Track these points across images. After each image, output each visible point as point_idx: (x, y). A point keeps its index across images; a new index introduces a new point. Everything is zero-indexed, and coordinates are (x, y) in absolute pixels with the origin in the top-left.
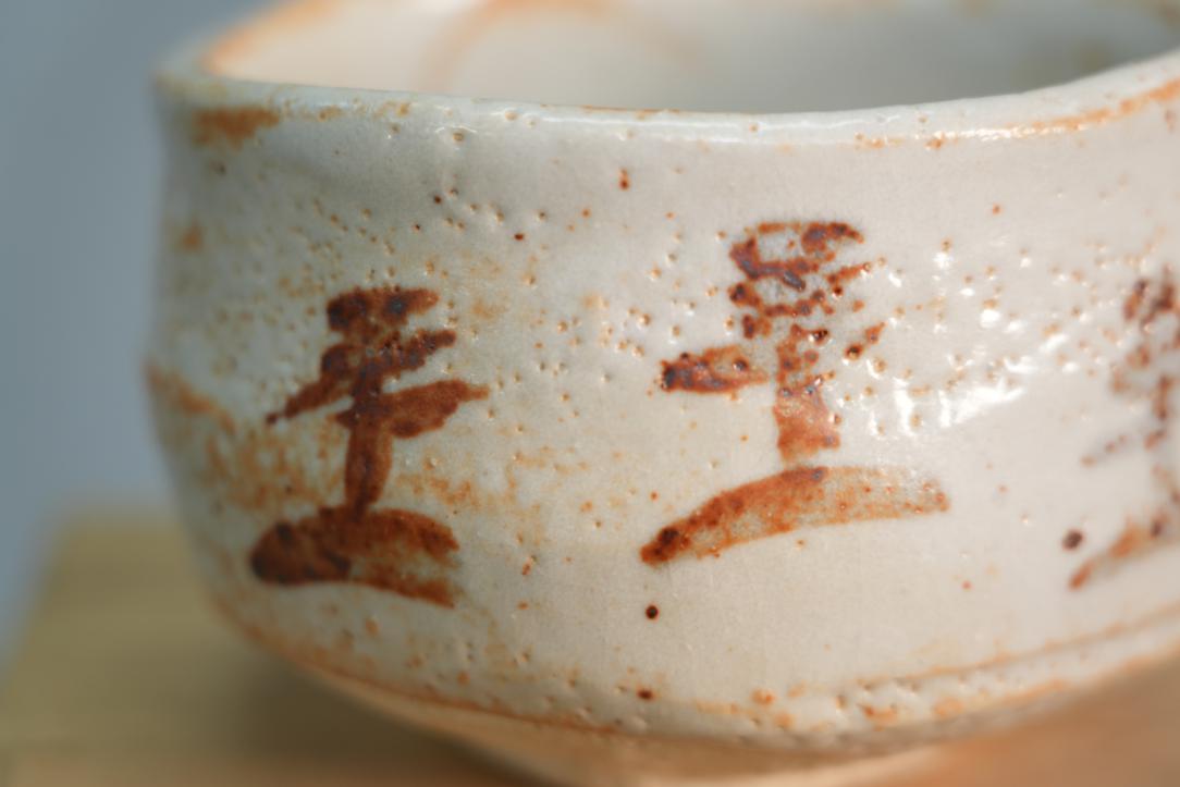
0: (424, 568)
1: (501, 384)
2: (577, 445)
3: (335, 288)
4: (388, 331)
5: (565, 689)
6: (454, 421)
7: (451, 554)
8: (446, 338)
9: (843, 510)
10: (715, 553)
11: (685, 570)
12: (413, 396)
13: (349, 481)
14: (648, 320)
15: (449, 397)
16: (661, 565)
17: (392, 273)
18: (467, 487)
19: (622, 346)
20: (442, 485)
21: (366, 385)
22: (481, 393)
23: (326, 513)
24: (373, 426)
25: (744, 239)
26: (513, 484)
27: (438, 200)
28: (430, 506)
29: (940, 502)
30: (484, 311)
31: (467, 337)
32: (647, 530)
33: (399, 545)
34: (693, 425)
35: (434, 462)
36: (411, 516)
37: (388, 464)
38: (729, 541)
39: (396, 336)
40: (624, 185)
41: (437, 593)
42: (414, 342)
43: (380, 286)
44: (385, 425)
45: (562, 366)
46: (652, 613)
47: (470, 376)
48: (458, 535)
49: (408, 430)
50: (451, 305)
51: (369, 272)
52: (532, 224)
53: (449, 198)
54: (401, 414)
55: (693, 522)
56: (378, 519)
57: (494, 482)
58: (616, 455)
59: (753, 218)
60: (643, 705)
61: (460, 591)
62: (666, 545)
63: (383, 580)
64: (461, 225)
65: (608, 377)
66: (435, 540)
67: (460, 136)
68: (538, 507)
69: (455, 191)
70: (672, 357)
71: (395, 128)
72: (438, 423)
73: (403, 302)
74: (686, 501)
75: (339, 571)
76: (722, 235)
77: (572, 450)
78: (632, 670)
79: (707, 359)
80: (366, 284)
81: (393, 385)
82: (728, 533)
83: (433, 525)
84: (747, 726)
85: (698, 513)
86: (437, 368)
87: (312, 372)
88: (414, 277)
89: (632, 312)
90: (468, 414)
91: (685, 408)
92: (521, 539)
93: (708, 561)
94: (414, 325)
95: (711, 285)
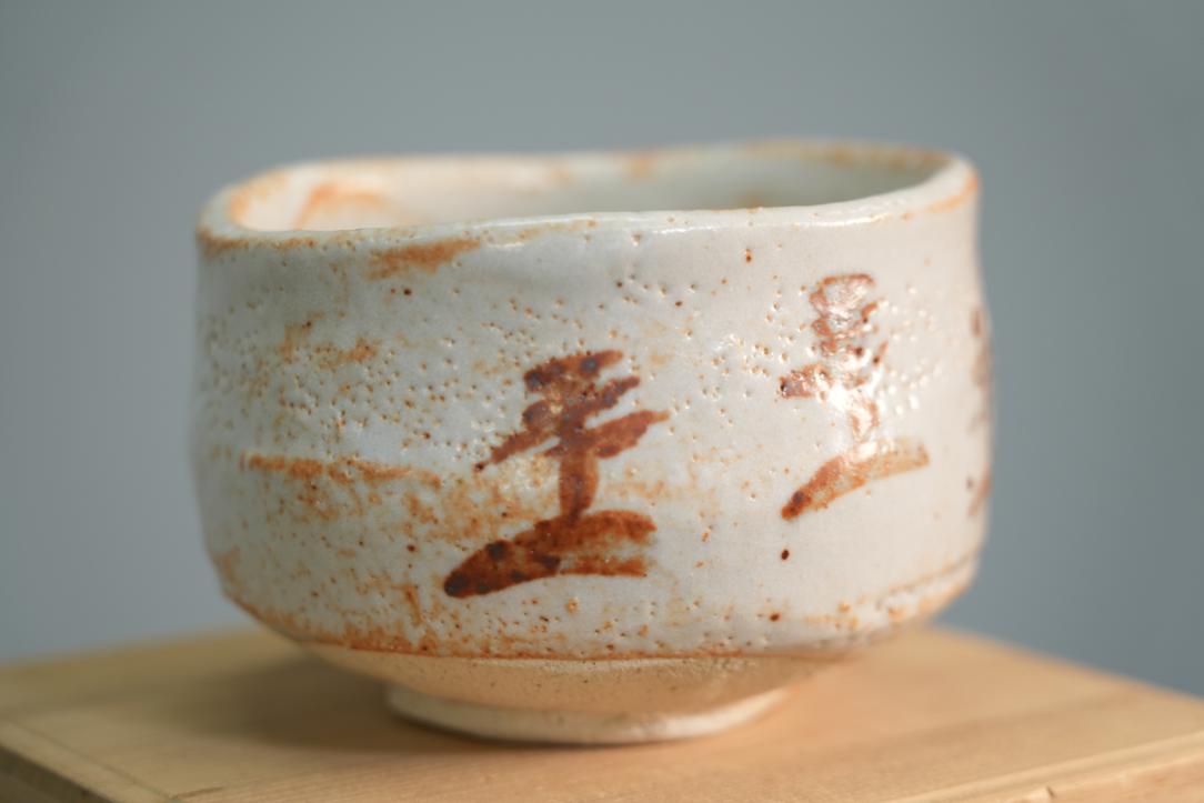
0: (626, 550)
1: (677, 409)
2: (734, 443)
3: (529, 363)
4: (584, 385)
5: (722, 624)
6: (644, 440)
7: (651, 535)
8: (633, 382)
9: (887, 468)
10: (825, 505)
11: (809, 519)
12: (611, 428)
13: (563, 497)
14: (766, 351)
15: (639, 424)
16: (794, 519)
17: (582, 343)
18: (661, 485)
19: (754, 370)
20: (641, 487)
21: (570, 427)
22: (664, 417)
23: (543, 526)
24: (580, 454)
25: (817, 289)
26: (694, 477)
27: (620, 285)
28: (633, 503)
29: (922, 459)
30: (657, 359)
31: (648, 379)
32: (784, 496)
33: (608, 537)
34: (804, 419)
35: (634, 471)
36: (619, 514)
37: (595, 480)
38: (833, 496)
39: (592, 387)
40: (749, 259)
41: (633, 568)
42: (607, 389)
43: (574, 354)
44: (590, 452)
45: (718, 389)
46: (785, 555)
47: (651, 405)
48: (656, 521)
49: (610, 451)
50: (633, 358)
51: (553, 347)
52: (688, 294)
53: (629, 282)
54: (603, 441)
55: (812, 485)
56: (591, 520)
57: (680, 478)
58: (760, 446)
59: (822, 274)
60: (772, 626)
61: (653, 563)
62: (796, 506)
63: (586, 569)
64: (635, 301)
65: (748, 394)
66: (637, 527)
67: (638, 237)
68: (713, 490)
69: (633, 277)
70: (786, 373)
71: (587, 238)
72: (633, 443)
74: (805, 473)
75: (549, 567)
76: (803, 288)
77: (731, 447)
78: (769, 600)
79: (807, 373)
80: (561, 354)
81: (594, 422)
82: (832, 489)
83: (636, 516)
84: (831, 631)
85: (815, 478)
86: (626, 405)
87: (517, 425)
88: (597, 345)
89: (757, 347)
90: (655, 432)
91: (797, 408)
92: (702, 515)
93: (821, 511)
94: (605, 376)
95: (801, 322)
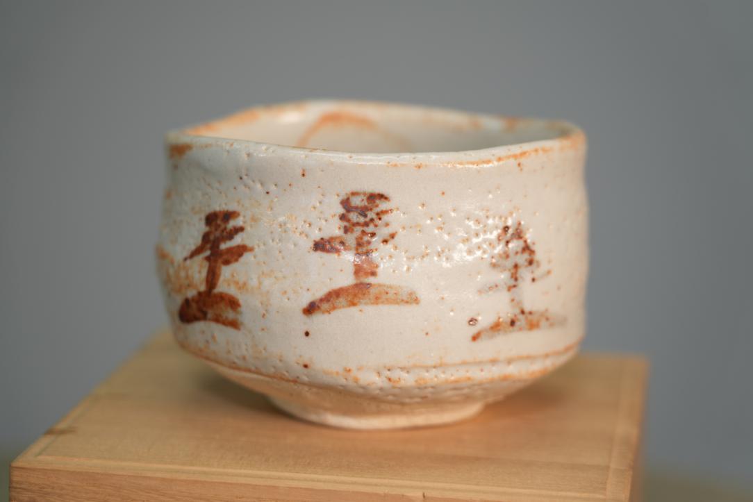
0: (230, 314)
1: (259, 246)
2: (283, 270)
3: (208, 210)
4: (223, 226)
5: (280, 364)
6: (242, 259)
7: (239, 309)
8: (241, 229)
9: (377, 300)
10: (329, 312)
11: (318, 319)
12: (230, 250)
13: (207, 281)
14: (310, 225)
15: (241, 250)
16: (310, 316)
17: (226, 204)
18: (245, 284)
19: (301, 234)
20: (237, 283)
21: (215, 247)
22: (251, 250)
23: (200, 294)
24: (216, 261)
25: (345, 197)
26: (260, 283)
27: (241, 178)
28: (232, 291)
29: (416, 301)
30: (254, 219)
31: (248, 229)
32: (305, 303)
33: (222, 305)
34: (324, 264)
35: (235, 275)
36: (226, 295)
37: (219, 275)
38: (334, 308)
39: (225, 229)
40: (303, 175)
41: (234, 324)
42: (231, 230)
43: (222, 210)
44: (220, 261)
45: (280, 240)
46: (307, 334)
47: (248, 243)
48: (241, 302)
49: (227, 262)
50: (244, 217)
51: (219, 206)
52: (272, 188)
53: (245, 177)
54: (225, 257)
55: (322, 300)
56: (216, 296)
57: (254, 282)
58: (296, 274)
59: (349, 190)
60: (305, 370)
61: (242, 324)
62: (311, 309)
63: (217, 320)
64: (249, 188)
65: (295, 245)
66: (233, 303)
67: (249, 155)
68: (268, 292)
69: (247, 175)
70: (318, 239)
71: (228, 152)
72: (236, 260)
73: (228, 216)
74: (320, 293)
75: (203, 316)
76: (338, 195)
77: (281, 271)
78: (300, 356)
79: (331, 240)
80: (217, 209)
81: (224, 246)
82: (334, 305)
83: (233, 298)
84: (343, 382)
85: (323, 297)
86: (238, 240)
87: (199, 241)
88: (232, 207)
89: (305, 222)
90: (247, 257)
91: (321, 258)
92: (262, 304)
93: (326, 315)
94: (232, 224)
95: (333, 213)
